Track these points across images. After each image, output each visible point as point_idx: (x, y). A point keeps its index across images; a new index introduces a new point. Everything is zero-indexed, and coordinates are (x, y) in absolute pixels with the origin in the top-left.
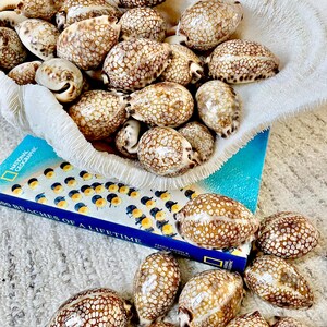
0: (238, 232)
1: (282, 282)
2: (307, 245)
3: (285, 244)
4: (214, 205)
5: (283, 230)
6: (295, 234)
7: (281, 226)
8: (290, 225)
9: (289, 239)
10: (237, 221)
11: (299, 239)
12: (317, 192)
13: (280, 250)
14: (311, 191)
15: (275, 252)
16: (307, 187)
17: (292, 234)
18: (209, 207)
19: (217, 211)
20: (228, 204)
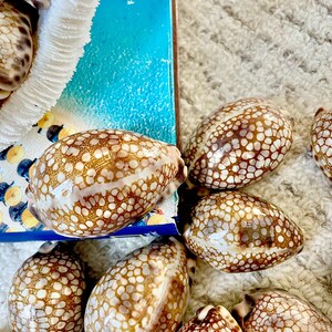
0: (137, 199)
1: (244, 244)
2: (274, 156)
3: (235, 169)
4: (69, 168)
5: (227, 146)
6: (250, 147)
7: (221, 141)
8: (237, 134)
9: (240, 160)
10: (128, 182)
11: (257, 153)
12: (277, 39)
13: (230, 180)
14: (268, 40)
15: (224, 185)
16: (259, 36)
17: (243, 149)
18: (61, 176)
19: (79, 180)
20: (98, 154)
